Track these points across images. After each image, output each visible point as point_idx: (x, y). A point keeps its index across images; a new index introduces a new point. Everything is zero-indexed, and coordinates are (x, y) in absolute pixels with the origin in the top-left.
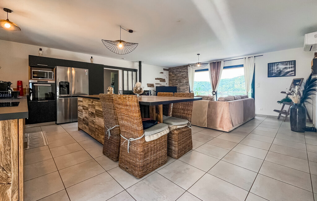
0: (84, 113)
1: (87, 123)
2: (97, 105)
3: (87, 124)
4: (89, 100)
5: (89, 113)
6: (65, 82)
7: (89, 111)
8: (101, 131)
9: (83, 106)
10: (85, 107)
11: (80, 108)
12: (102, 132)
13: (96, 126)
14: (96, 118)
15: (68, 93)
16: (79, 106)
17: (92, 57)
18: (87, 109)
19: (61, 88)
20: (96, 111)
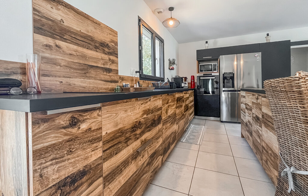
0: (247, 114)
1: (250, 131)
2: (265, 105)
3: (251, 134)
4: (253, 95)
5: (253, 117)
6: (230, 73)
7: (253, 114)
8: (272, 158)
9: (246, 104)
10: (248, 105)
11: (243, 106)
12: (273, 162)
13: (264, 145)
14: (264, 128)
15: (233, 87)
16: (242, 103)
17: (268, 35)
18: (251, 110)
19: (226, 81)
20: (263, 116)
